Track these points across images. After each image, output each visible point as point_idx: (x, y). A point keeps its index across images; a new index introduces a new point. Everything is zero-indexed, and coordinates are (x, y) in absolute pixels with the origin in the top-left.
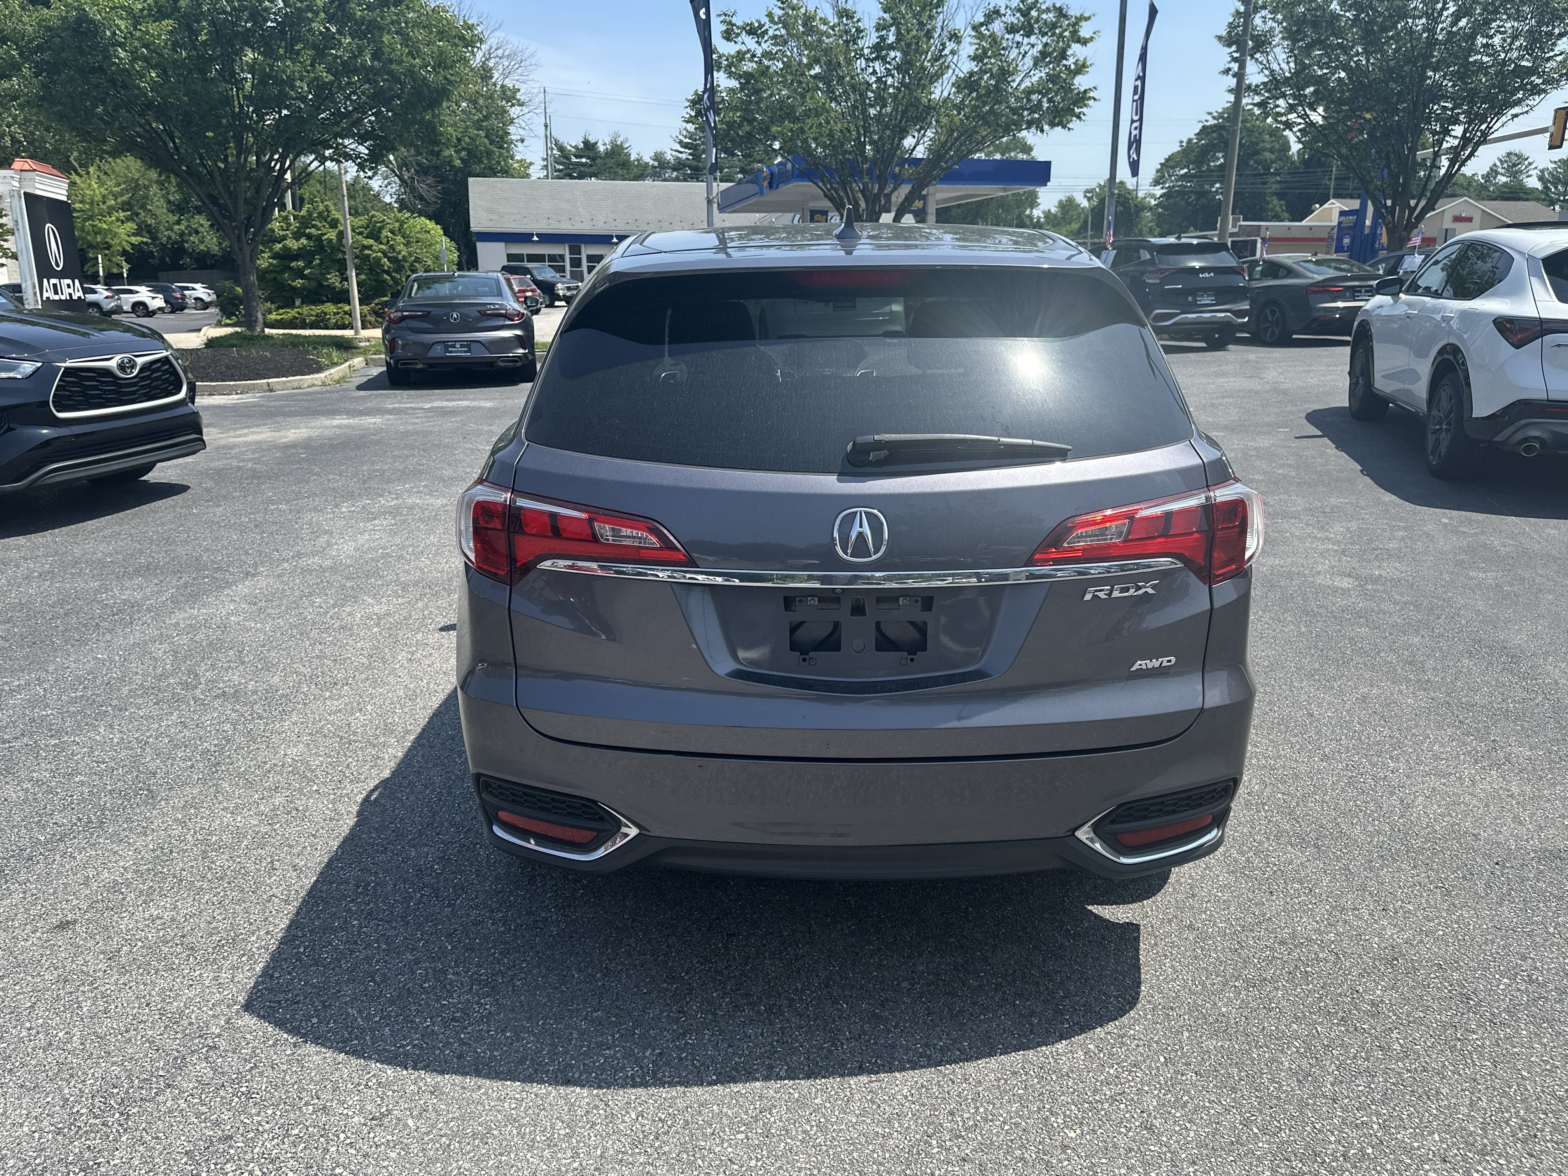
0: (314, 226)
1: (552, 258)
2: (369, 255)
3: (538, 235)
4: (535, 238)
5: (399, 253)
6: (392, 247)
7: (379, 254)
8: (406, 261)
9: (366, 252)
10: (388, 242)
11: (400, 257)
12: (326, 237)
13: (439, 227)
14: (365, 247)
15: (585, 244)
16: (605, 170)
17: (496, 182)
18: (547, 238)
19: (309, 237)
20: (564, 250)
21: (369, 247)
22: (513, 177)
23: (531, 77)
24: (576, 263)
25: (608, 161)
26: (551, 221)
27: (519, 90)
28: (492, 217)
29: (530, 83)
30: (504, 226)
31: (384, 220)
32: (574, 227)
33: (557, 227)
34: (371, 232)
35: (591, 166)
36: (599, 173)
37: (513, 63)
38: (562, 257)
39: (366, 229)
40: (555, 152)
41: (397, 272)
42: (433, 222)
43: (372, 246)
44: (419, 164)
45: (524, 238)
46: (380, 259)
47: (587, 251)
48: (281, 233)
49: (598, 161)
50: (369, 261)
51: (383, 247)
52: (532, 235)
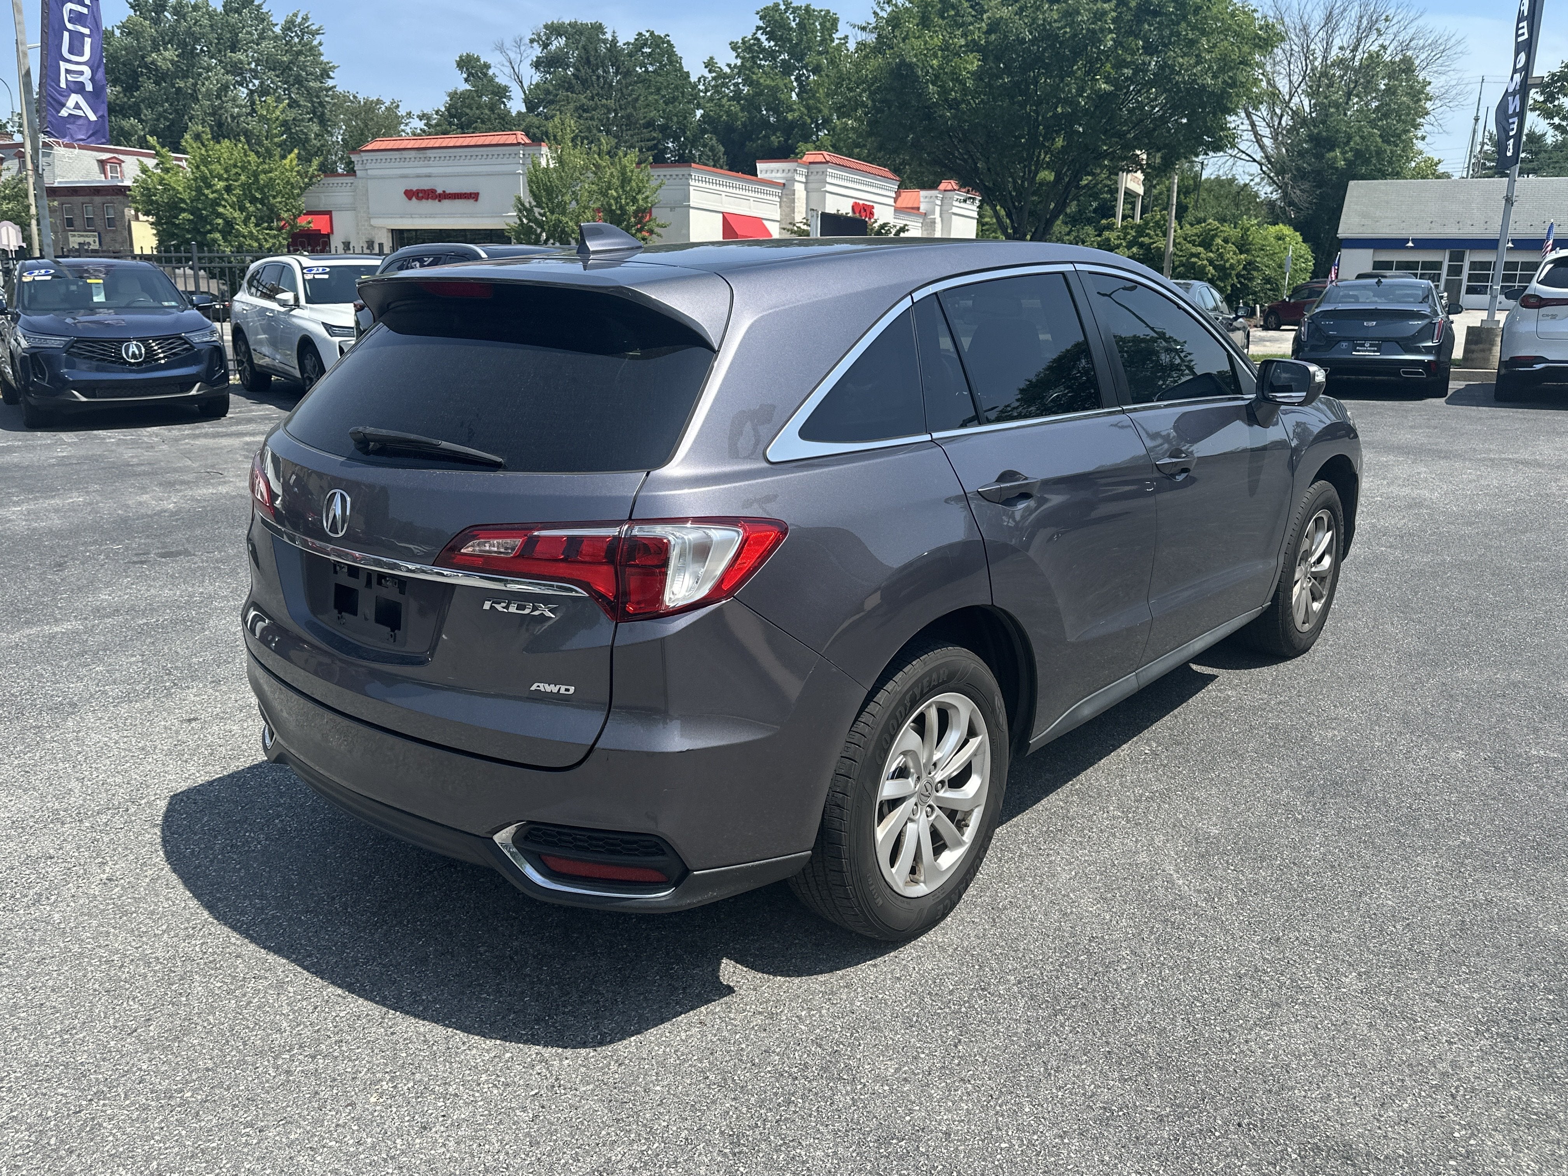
0: (1148, 235)
1: (1426, 265)
2: (1195, 263)
3: (1413, 240)
4: (1410, 244)
5: (1228, 260)
6: (1221, 256)
7: (1205, 262)
8: (1233, 269)
9: (1193, 260)
10: (1218, 249)
11: (1228, 265)
12: (1155, 245)
13: (1298, 234)
14: (1193, 255)
15: (1471, 249)
16: (1548, 166)
17: (1381, 184)
18: (1422, 244)
19: (1141, 245)
20: (1444, 258)
21: (1197, 255)
22: (1407, 179)
23: (1453, 67)
24: (1455, 270)
25: (1555, 154)
26: (1433, 225)
27: (1430, 83)
28: (1364, 221)
29: (1451, 73)
30: (1376, 231)
31: (1218, 228)
32: (1461, 231)
33: (1440, 231)
34: (1203, 241)
35: (1531, 161)
36: (1540, 169)
37: (1433, 54)
38: (1437, 265)
39: (1199, 237)
40: (1486, 147)
41: (1221, 280)
42: (1291, 229)
43: (1200, 254)
44: (1298, 169)
45: (1398, 244)
46: (1205, 266)
47: (1470, 257)
48: (1116, 242)
49: (1543, 155)
50: (1194, 269)
51: (1211, 255)
52: (1407, 241)
